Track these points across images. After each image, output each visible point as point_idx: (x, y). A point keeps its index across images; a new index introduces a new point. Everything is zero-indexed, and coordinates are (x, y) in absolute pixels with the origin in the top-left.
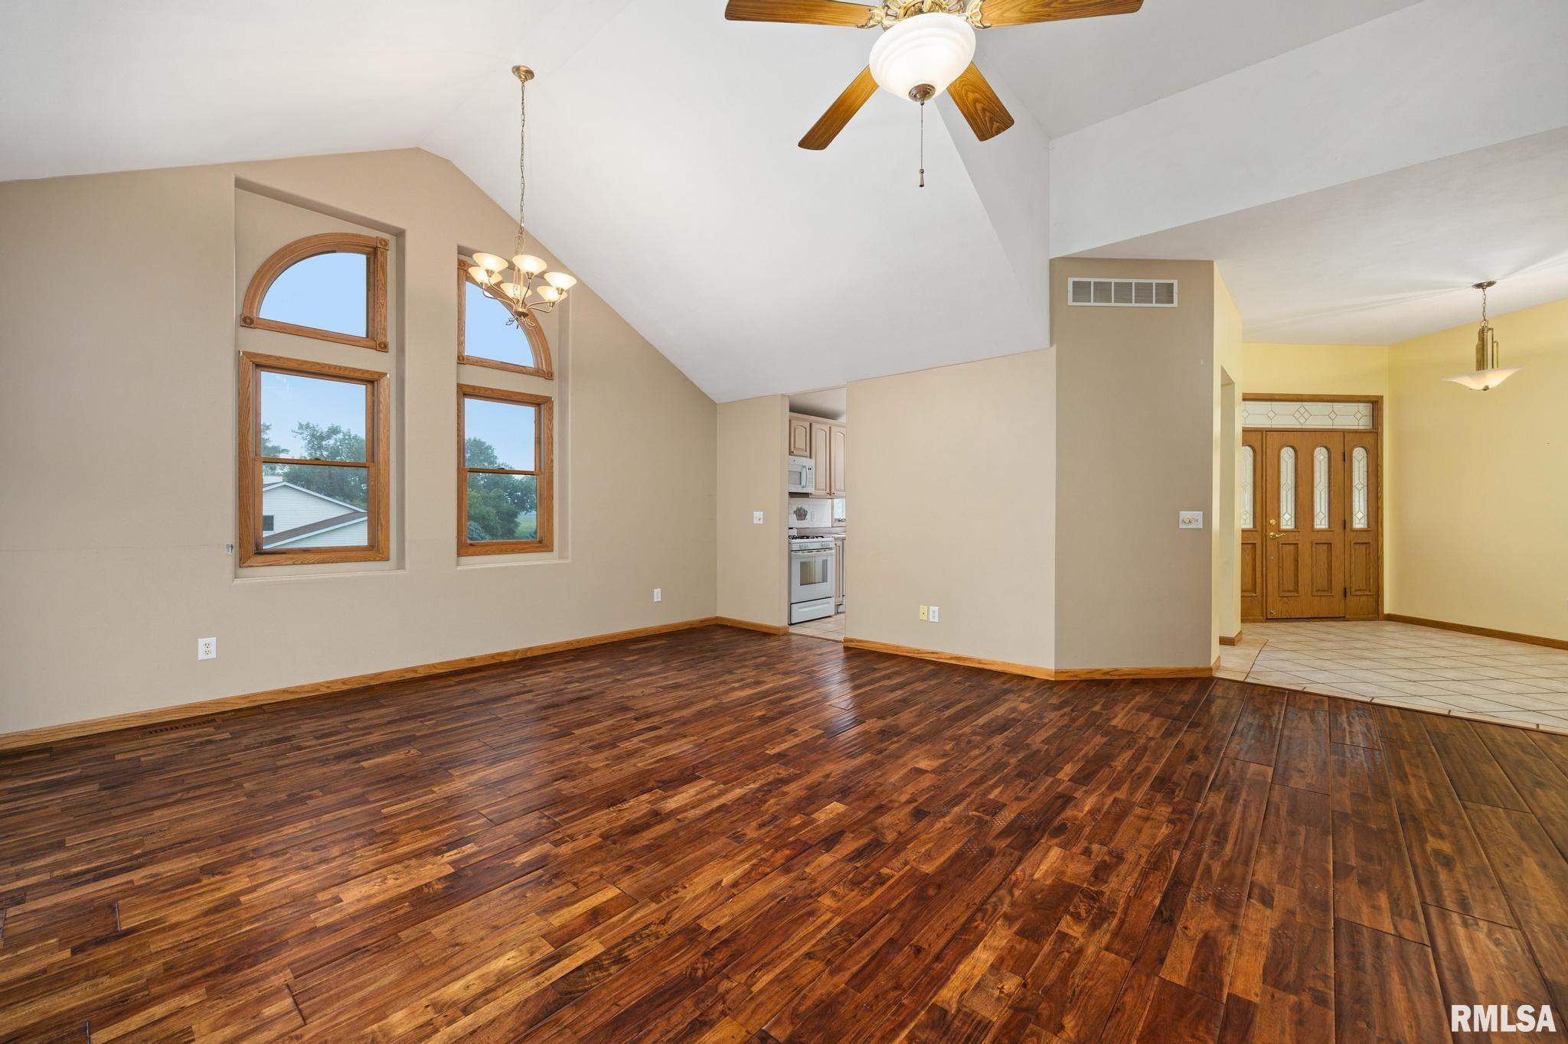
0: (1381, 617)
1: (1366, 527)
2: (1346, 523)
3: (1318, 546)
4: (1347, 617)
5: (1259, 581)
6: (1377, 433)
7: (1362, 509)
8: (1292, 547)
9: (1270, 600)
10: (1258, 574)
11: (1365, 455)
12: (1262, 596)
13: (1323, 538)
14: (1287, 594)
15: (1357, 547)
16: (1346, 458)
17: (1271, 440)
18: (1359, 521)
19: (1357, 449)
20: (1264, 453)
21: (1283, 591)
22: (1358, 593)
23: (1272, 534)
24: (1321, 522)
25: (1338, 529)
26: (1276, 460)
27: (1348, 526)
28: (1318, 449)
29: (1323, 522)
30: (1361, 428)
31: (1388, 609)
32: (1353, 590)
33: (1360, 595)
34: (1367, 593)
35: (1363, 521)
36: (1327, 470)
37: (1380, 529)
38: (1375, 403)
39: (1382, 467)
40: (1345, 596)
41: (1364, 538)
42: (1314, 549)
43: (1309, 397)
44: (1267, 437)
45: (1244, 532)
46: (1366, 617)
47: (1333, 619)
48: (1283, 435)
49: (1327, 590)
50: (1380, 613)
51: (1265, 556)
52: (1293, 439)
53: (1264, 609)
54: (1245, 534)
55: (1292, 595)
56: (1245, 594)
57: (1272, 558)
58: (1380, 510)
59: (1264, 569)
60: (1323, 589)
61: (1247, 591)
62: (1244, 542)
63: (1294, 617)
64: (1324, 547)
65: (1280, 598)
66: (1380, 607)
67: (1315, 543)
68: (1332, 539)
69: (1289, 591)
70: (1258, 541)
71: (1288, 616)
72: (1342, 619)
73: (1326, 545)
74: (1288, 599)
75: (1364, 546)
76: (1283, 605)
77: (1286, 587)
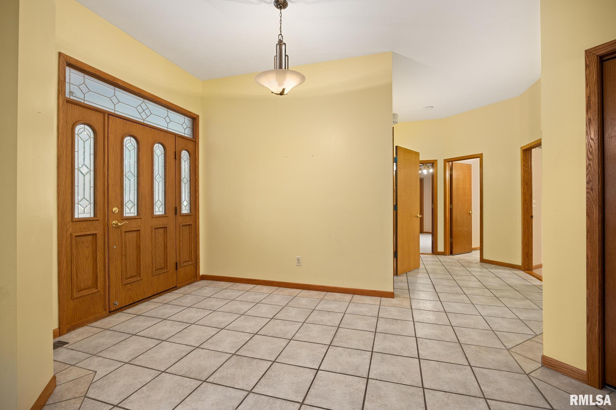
0: (198, 279)
1: (189, 212)
2: (177, 210)
3: (156, 230)
4: (178, 285)
5: (100, 275)
6: (195, 142)
7: (187, 198)
8: (135, 234)
9: (113, 291)
10: (100, 266)
11: (189, 157)
12: (105, 289)
13: (161, 223)
14: (130, 281)
15: (184, 228)
16: (177, 158)
17: (113, 123)
18: (185, 209)
19: (183, 152)
20: (105, 137)
21: (127, 278)
22: (185, 264)
23: (114, 222)
24: (159, 210)
25: (171, 214)
26: (119, 147)
27: (178, 212)
28: (156, 145)
29: (161, 209)
30: (186, 135)
31: (202, 271)
32: (182, 262)
33: (186, 266)
34: (190, 263)
35: (187, 208)
36: (163, 165)
37: (197, 214)
38: (194, 119)
39: (199, 168)
40: (177, 269)
41: (188, 221)
42: (153, 233)
43: (150, 97)
44: (110, 121)
45: (83, 222)
46: (189, 281)
47: (169, 291)
48: (126, 123)
49: (163, 268)
50: (198, 276)
51: (106, 246)
52: (135, 129)
53: (107, 303)
54: (84, 224)
55: (135, 280)
56: (84, 293)
57: (115, 247)
58: (197, 199)
59: (107, 260)
60: (161, 268)
61: (86, 289)
62: (83, 233)
63: (137, 301)
64: (162, 231)
65: (124, 286)
66: (198, 271)
67: (154, 229)
68: (167, 223)
69: (132, 277)
70: (99, 232)
71: (131, 302)
72: (175, 289)
73: (162, 229)
74: (131, 285)
75: (188, 227)
76: (126, 293)
77: (129, 275)
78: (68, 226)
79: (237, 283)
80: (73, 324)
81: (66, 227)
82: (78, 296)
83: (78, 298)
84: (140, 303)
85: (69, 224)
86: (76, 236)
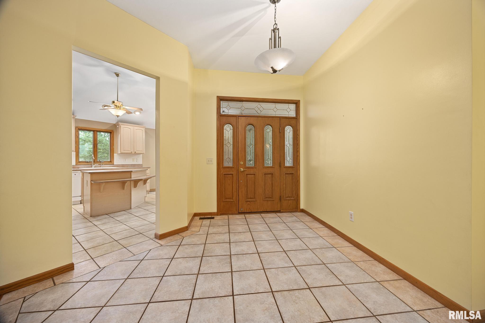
0: (299, 210)
1: (292, 165)
2: (281, 163)
3: (266, 175)
4: (282, 211)
5: (234, 193)
6: (297, 119)
8: (253, 176)
9: (240, 203)
10: (234, 189)
11: (292, 129)
12: (237, 201)
13: (269, 171)
14: (249, 200)
15: (287, 175)
16: (281, 131)
17: (241, 121)
19: (288, 126)
20: (237, 128)
22: (288, 198)
23: (241, 169)
24: (269, 162)
25: (277, 166)
27: (282, 165)
28: (267, 126)
30: (292, 116)
31: (302, 207)
32: (285, 197)
33: (289, 200)
34: (292, 198)
35: (290, 162)
36: (271, 137)
37: (298, 167)
38: (297, 103)
39: (299, 136)
40: (280, 200)
41: (291, 171)
42: (264, 177)
43: (261, 100)
44: (239, 119)
45: (227, 168)
46: (291, 210)
47: (274, 212)
48: (247, 118)
49: (271, 198)
50: (298, 208)
51: (237, 180)
52: (252, 120)
53: (238, 208)
54: (228, 169)
55: (252, 200)
56: (228, 200)
57: (241, 181)
58: (298, 157)
59: (238, 187)
60: (269, 197)
61: (229, 199)
62: (227, 173)
63: (253, 212)
64: (270, 176)
65: (246, 202)
66: (298, 205)
67: (264, 174)
68: (273, 172)
69: (251, 198)
70: (234, 173)
71: (250, 211)
72: (279, 212)
73: (270, 175)
74: (250, 203)
75: (291, 175)
76: (247, 205)
77: (249, 197)
78: (221, 170)
79: (316, 221)
80: (223, 212)
81: (220, 170)
82: (224, 201)
83: (225, 202)
84: (255, 214)
85: (221, 168)
86: (224, 174)
